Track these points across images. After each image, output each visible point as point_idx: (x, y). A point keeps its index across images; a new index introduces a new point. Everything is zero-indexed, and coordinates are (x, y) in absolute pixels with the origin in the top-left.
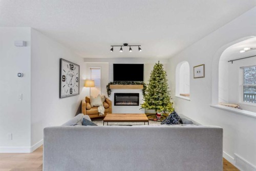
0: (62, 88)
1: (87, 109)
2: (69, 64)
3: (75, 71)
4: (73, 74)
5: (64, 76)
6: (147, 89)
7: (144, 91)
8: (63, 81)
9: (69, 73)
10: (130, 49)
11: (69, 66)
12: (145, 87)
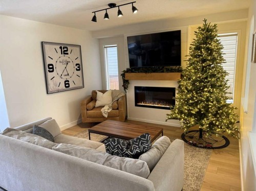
0: (50, 81)
2: (58, 47)
3: (72, 56)
4: (69, 60)
5: (52, 65)
8: (50, 71)
9: (61, 60)
10: (120, 13)
11: (59, 50)
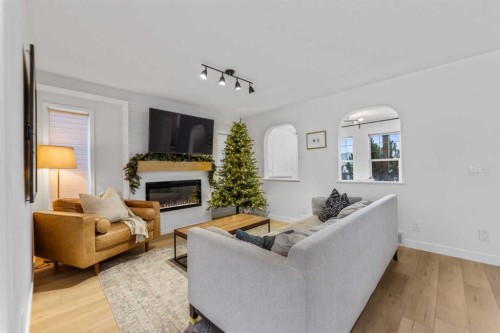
1: (97, 233)
6: (218, 169)
7: (211, 174)
10: (238, 84)
12: (214, 167)
